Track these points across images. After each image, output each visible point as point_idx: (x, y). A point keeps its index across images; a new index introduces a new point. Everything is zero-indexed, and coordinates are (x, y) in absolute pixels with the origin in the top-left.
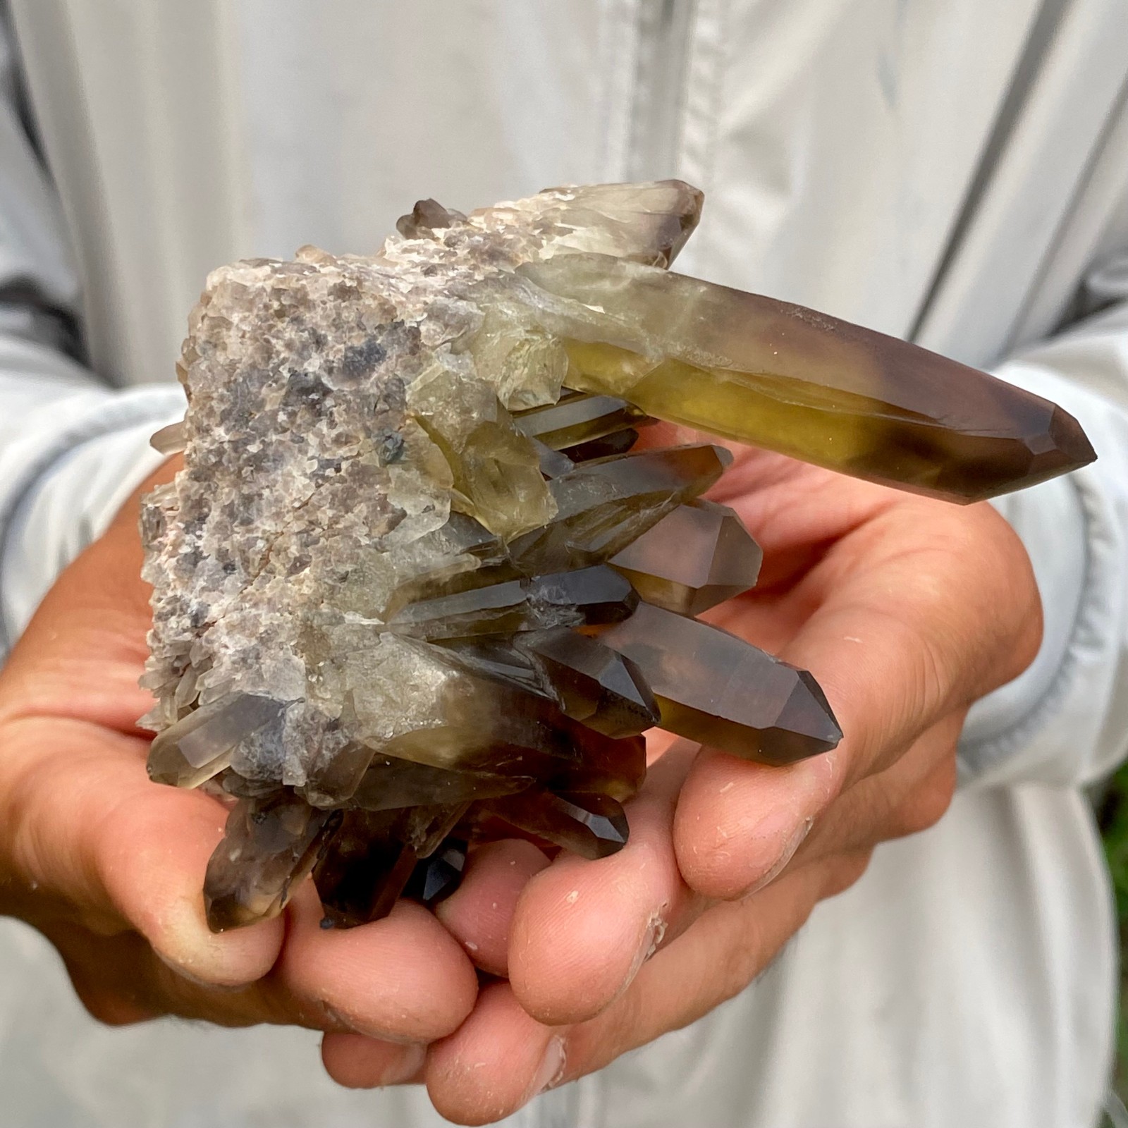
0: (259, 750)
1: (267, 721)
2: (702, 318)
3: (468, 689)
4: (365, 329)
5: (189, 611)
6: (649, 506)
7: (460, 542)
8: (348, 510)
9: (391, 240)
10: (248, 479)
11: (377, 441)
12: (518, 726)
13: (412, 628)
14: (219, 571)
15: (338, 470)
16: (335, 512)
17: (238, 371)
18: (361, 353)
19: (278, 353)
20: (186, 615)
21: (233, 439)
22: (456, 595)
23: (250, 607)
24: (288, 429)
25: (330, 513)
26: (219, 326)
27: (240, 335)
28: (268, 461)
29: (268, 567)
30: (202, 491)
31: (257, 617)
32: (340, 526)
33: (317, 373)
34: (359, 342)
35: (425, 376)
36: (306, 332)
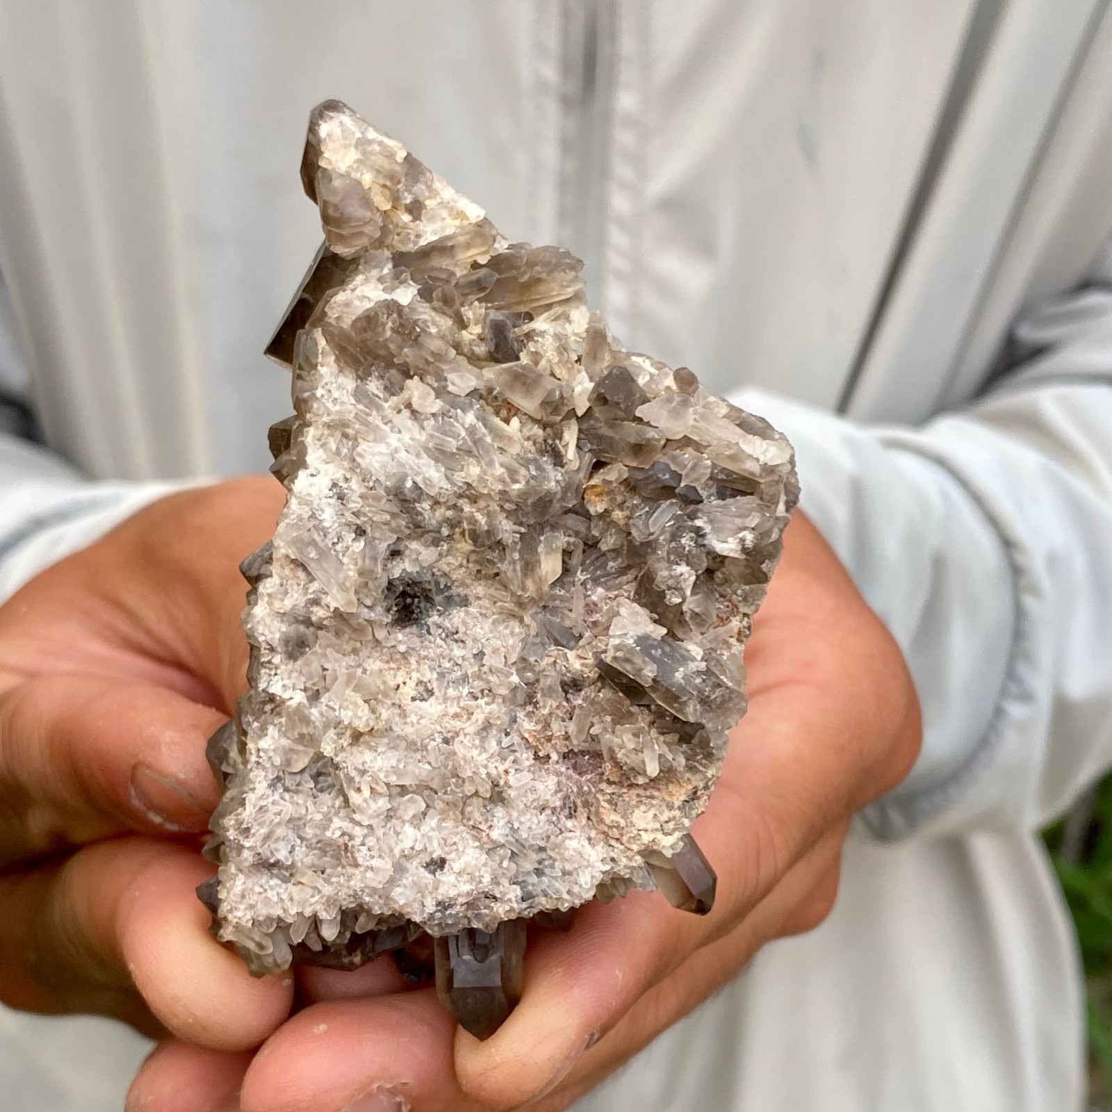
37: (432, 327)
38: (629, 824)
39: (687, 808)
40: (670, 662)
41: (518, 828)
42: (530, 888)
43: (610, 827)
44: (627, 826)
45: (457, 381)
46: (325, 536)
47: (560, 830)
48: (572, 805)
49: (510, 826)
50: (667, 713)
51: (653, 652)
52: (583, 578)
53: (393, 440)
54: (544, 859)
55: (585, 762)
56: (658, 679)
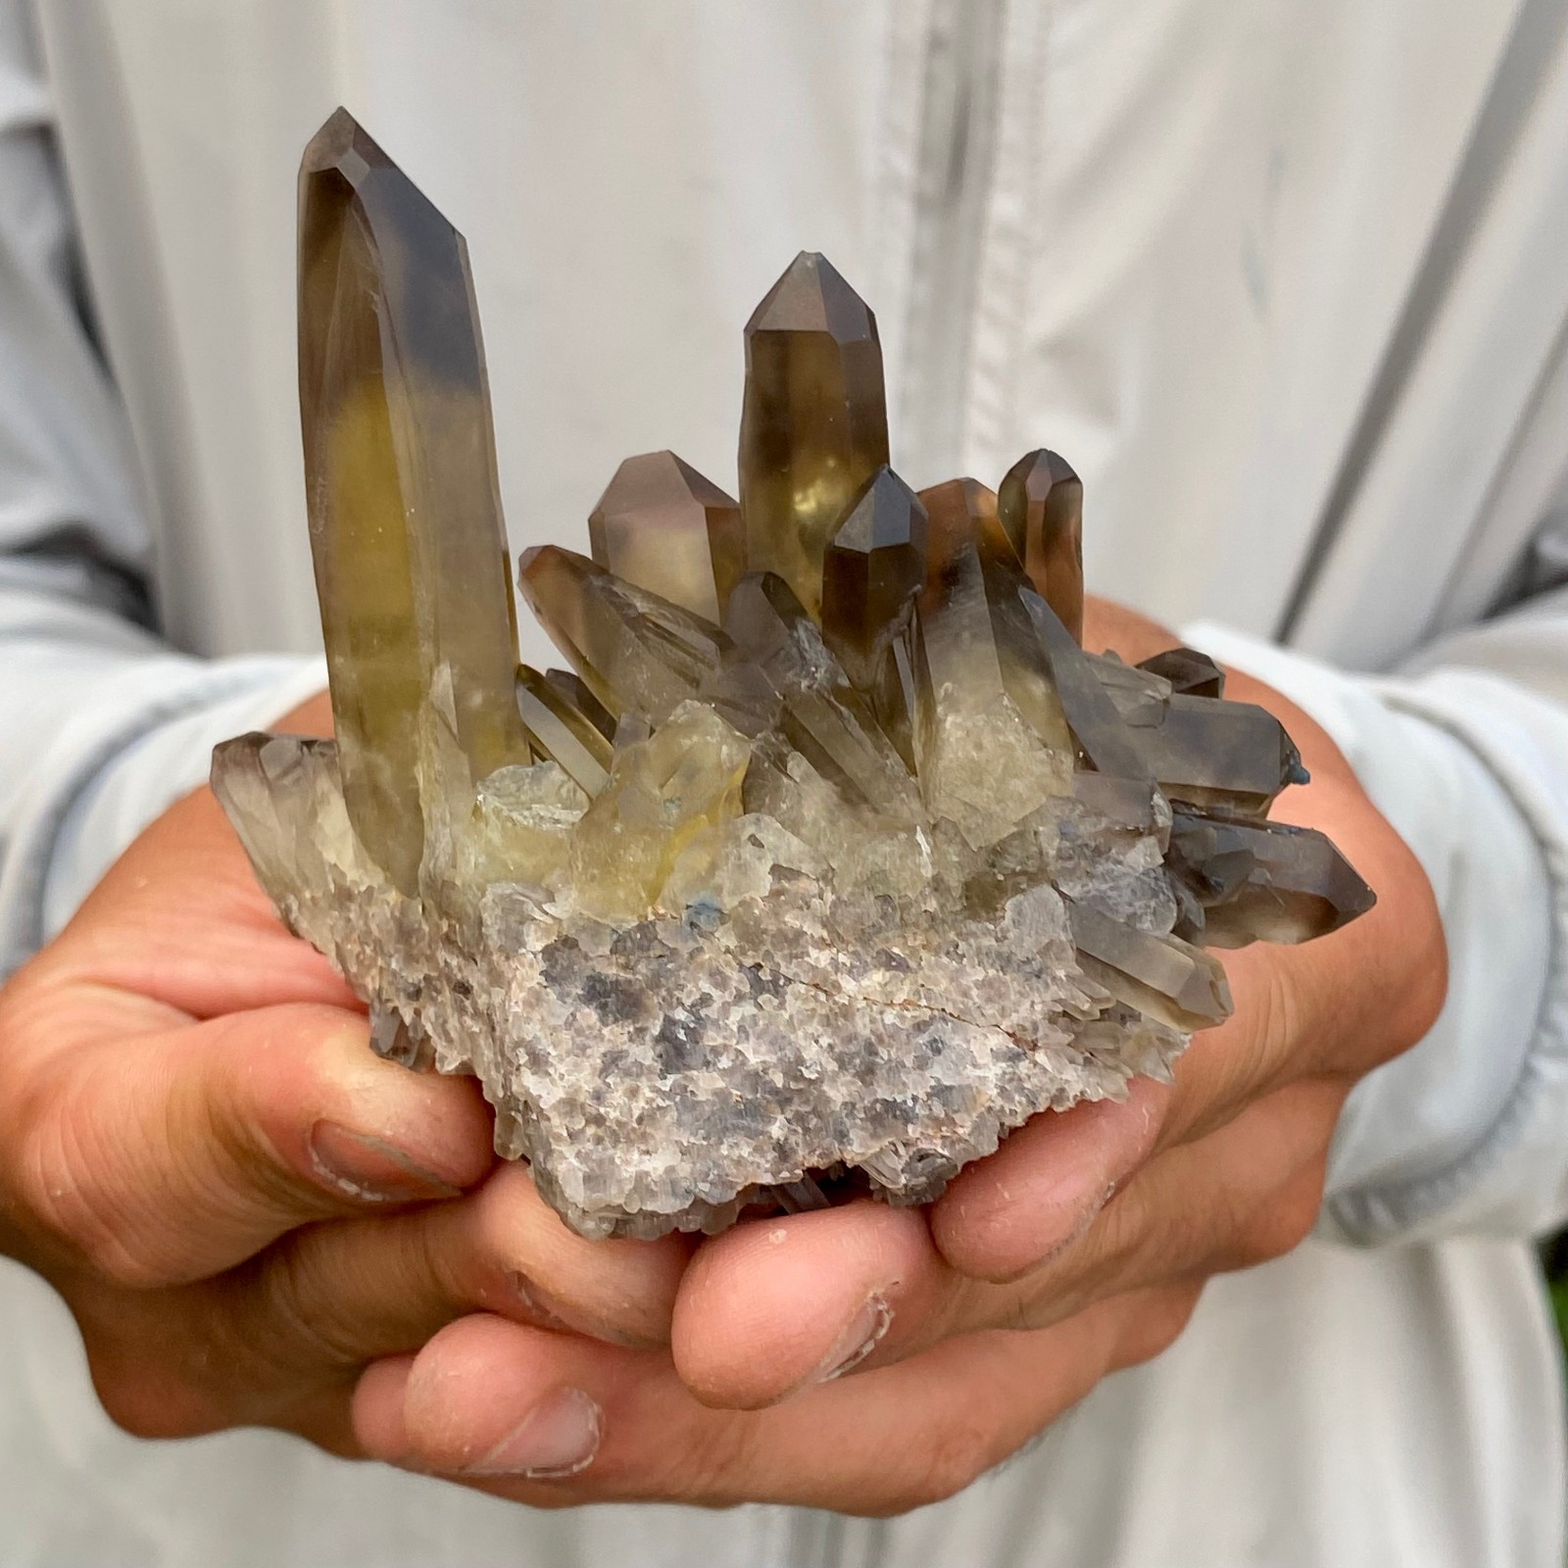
0: (1137, 904)
1: (1099, 913)
2: (375, 641)
3: (950, 690)
4: (572, 1014)
5: (1011, 1070)
6: (631, 606)
7: (777, 788)
8: (800, 933)
9: (443, 1066)
10: (819, 1069)
11: (701, 936)
12: (966, 621)
13: (908, 796)
14: (945, 1057)
15: (759, 966)
16: (810, 948)
17: (692, 1140)
18: (603, 1007)
19: (649, 1101)
20: (1017, 1071)
21: (778, 1110)
22: (844, 767)
23: (972, 999)
24: (736, 1049)
25: (814, 953)
26: (647, 1186)
27: (648, 1157)
28: (786, 1055)
29: (912, 998)
30: (858, 1121)
31: (980, 985)
32: (825, 934)
33: (651, 1044)
34: (590, 1015)
35: (596, 915)
36: (607, 1080)
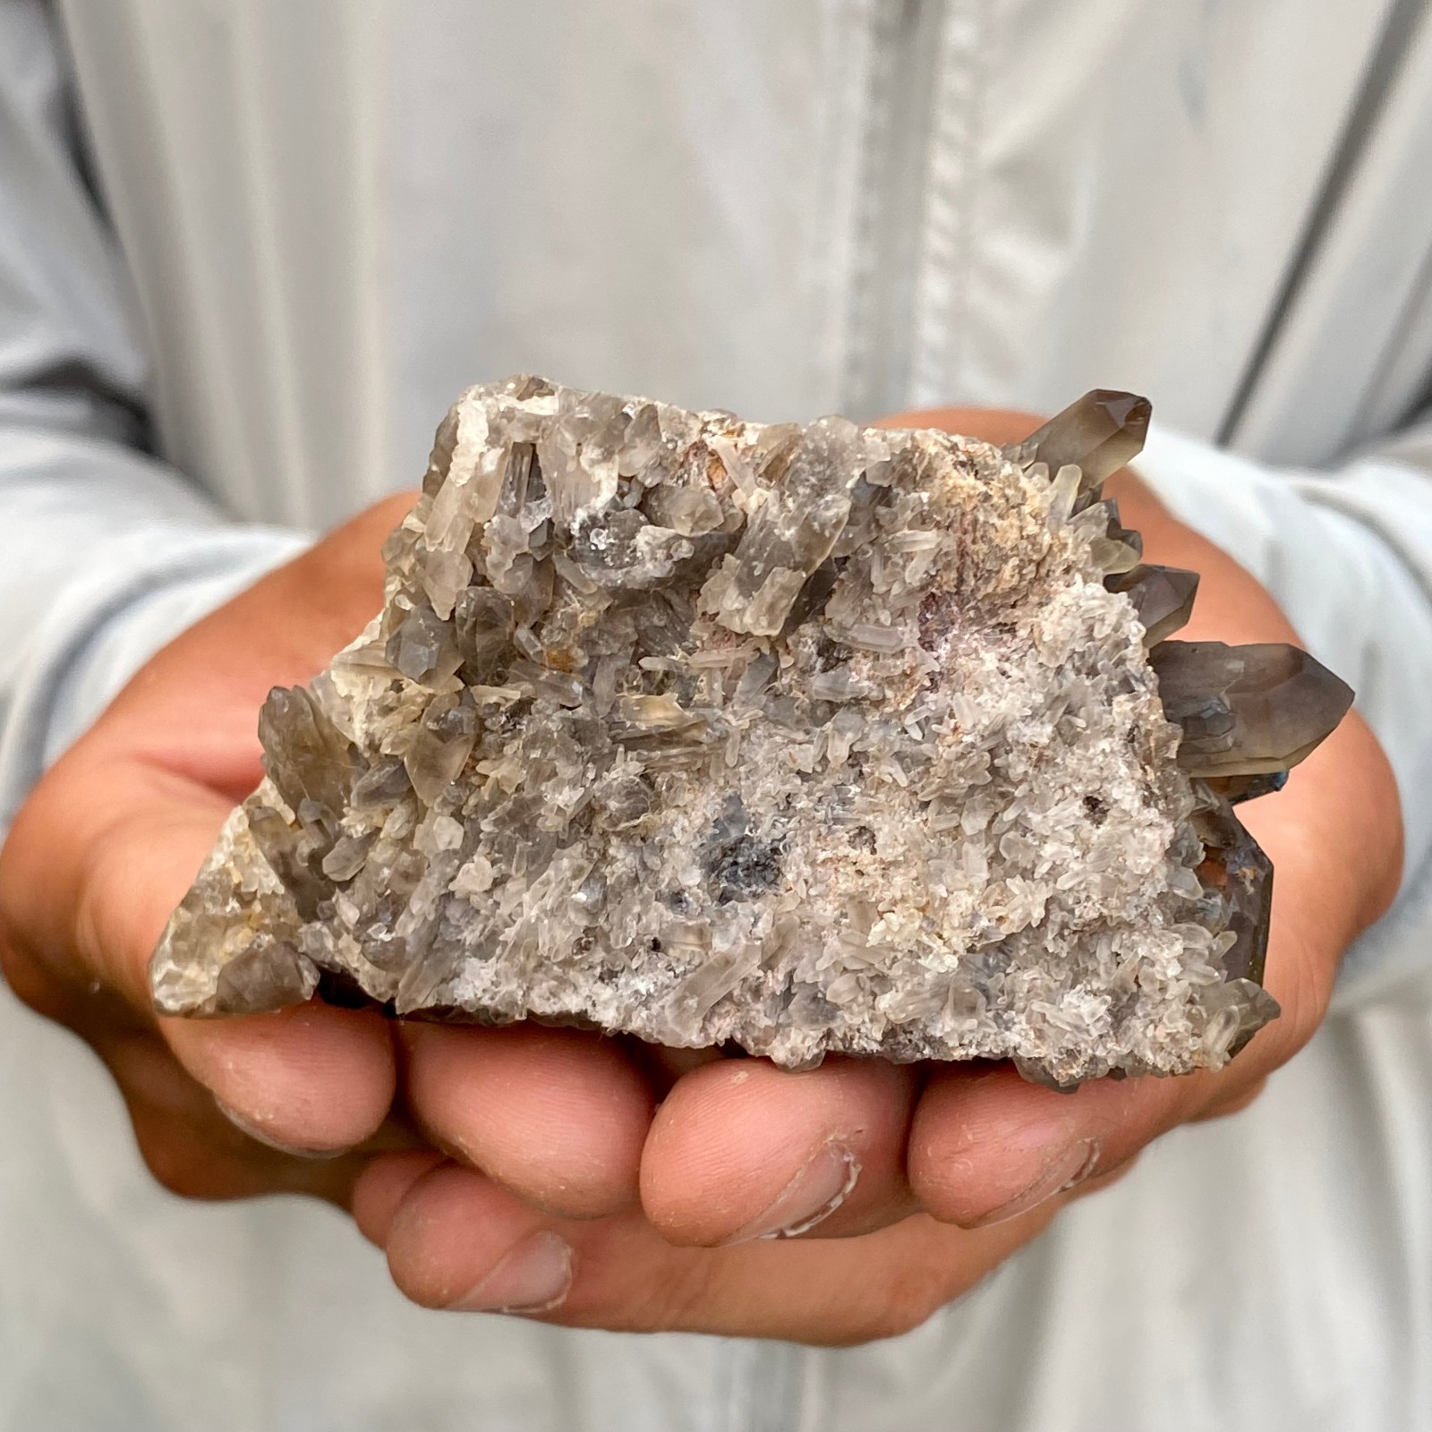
37: (382, 876)
38: (1015, 552)
39: (986, 473)
40: (768, 549)
41: (1030, 708)
42: (1115, 683)
43: (1022, 576)
44: (1017, 555)
45: (446, 838)
46: (667, 987)
47: (1031, 647)
48: (997, 630)
49: (1029, 719)
50: (843, 537)
51: (756, 573)
52: (681, 653)
53: (532, 913)
54: (1074, 666)
55: (936, 617)
56: (792, 565)
